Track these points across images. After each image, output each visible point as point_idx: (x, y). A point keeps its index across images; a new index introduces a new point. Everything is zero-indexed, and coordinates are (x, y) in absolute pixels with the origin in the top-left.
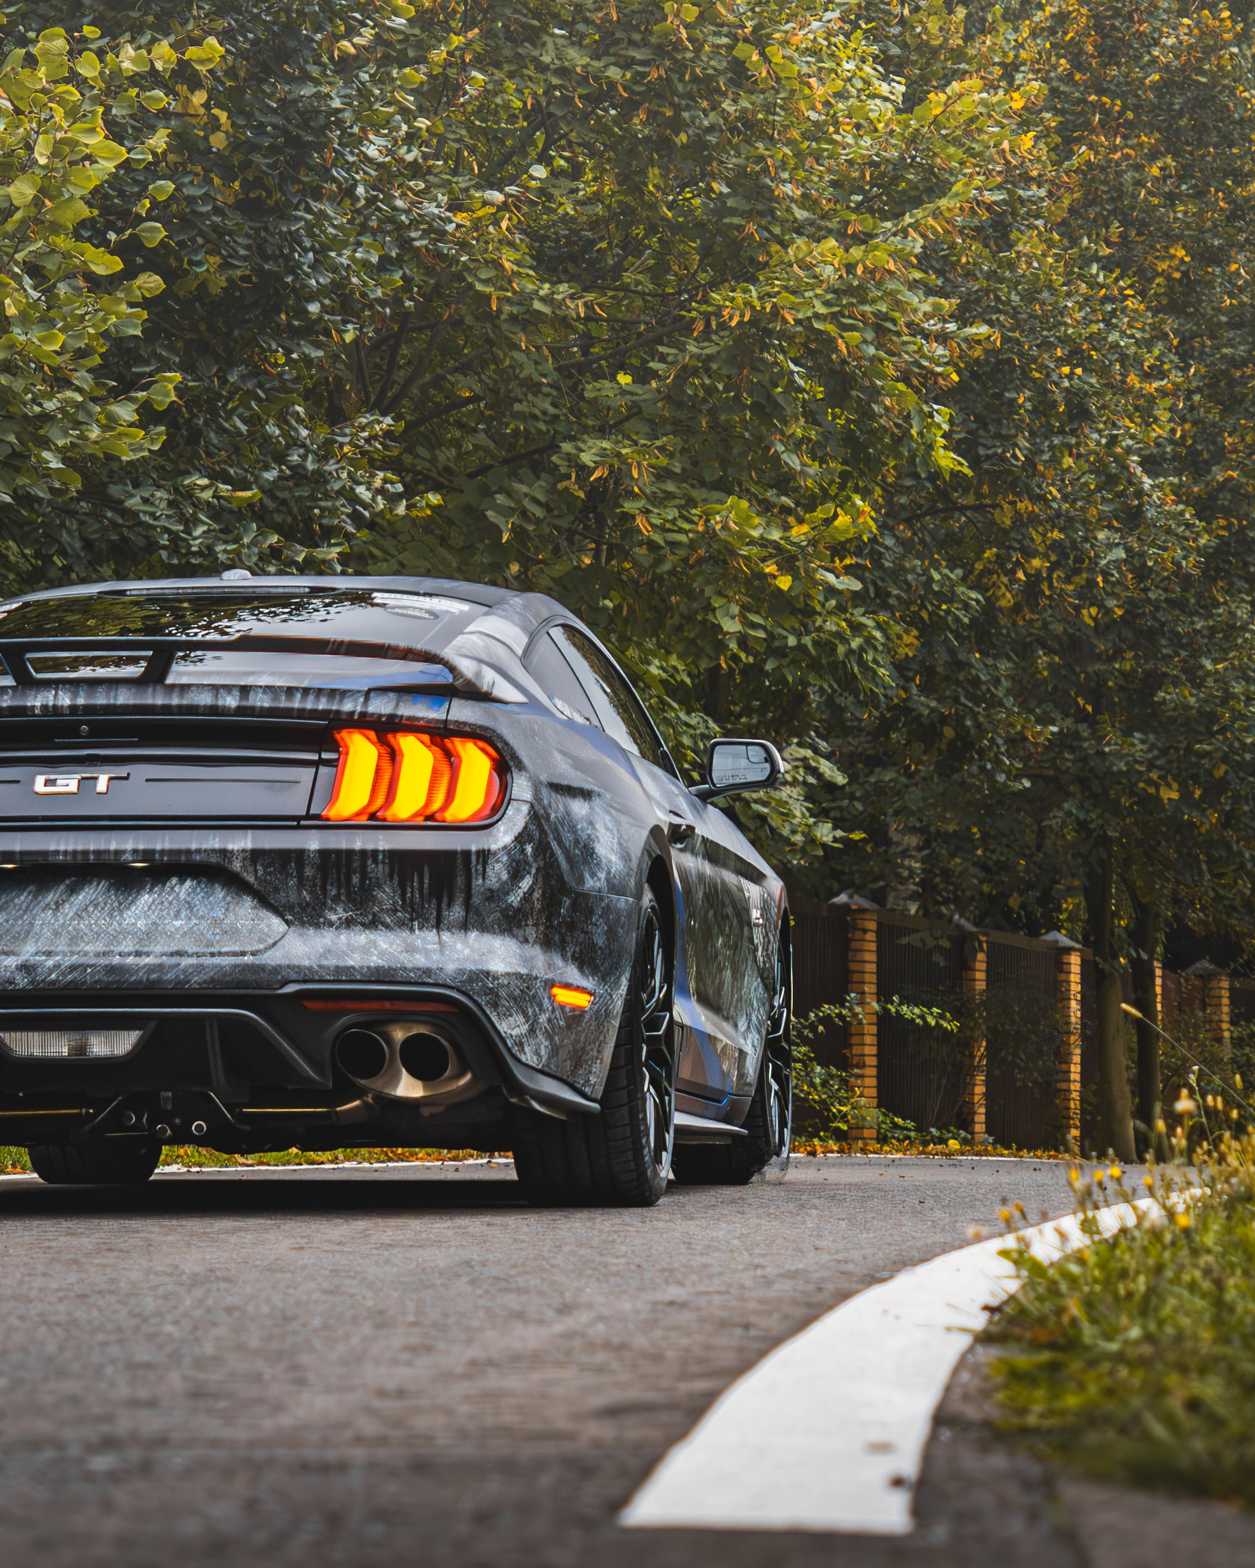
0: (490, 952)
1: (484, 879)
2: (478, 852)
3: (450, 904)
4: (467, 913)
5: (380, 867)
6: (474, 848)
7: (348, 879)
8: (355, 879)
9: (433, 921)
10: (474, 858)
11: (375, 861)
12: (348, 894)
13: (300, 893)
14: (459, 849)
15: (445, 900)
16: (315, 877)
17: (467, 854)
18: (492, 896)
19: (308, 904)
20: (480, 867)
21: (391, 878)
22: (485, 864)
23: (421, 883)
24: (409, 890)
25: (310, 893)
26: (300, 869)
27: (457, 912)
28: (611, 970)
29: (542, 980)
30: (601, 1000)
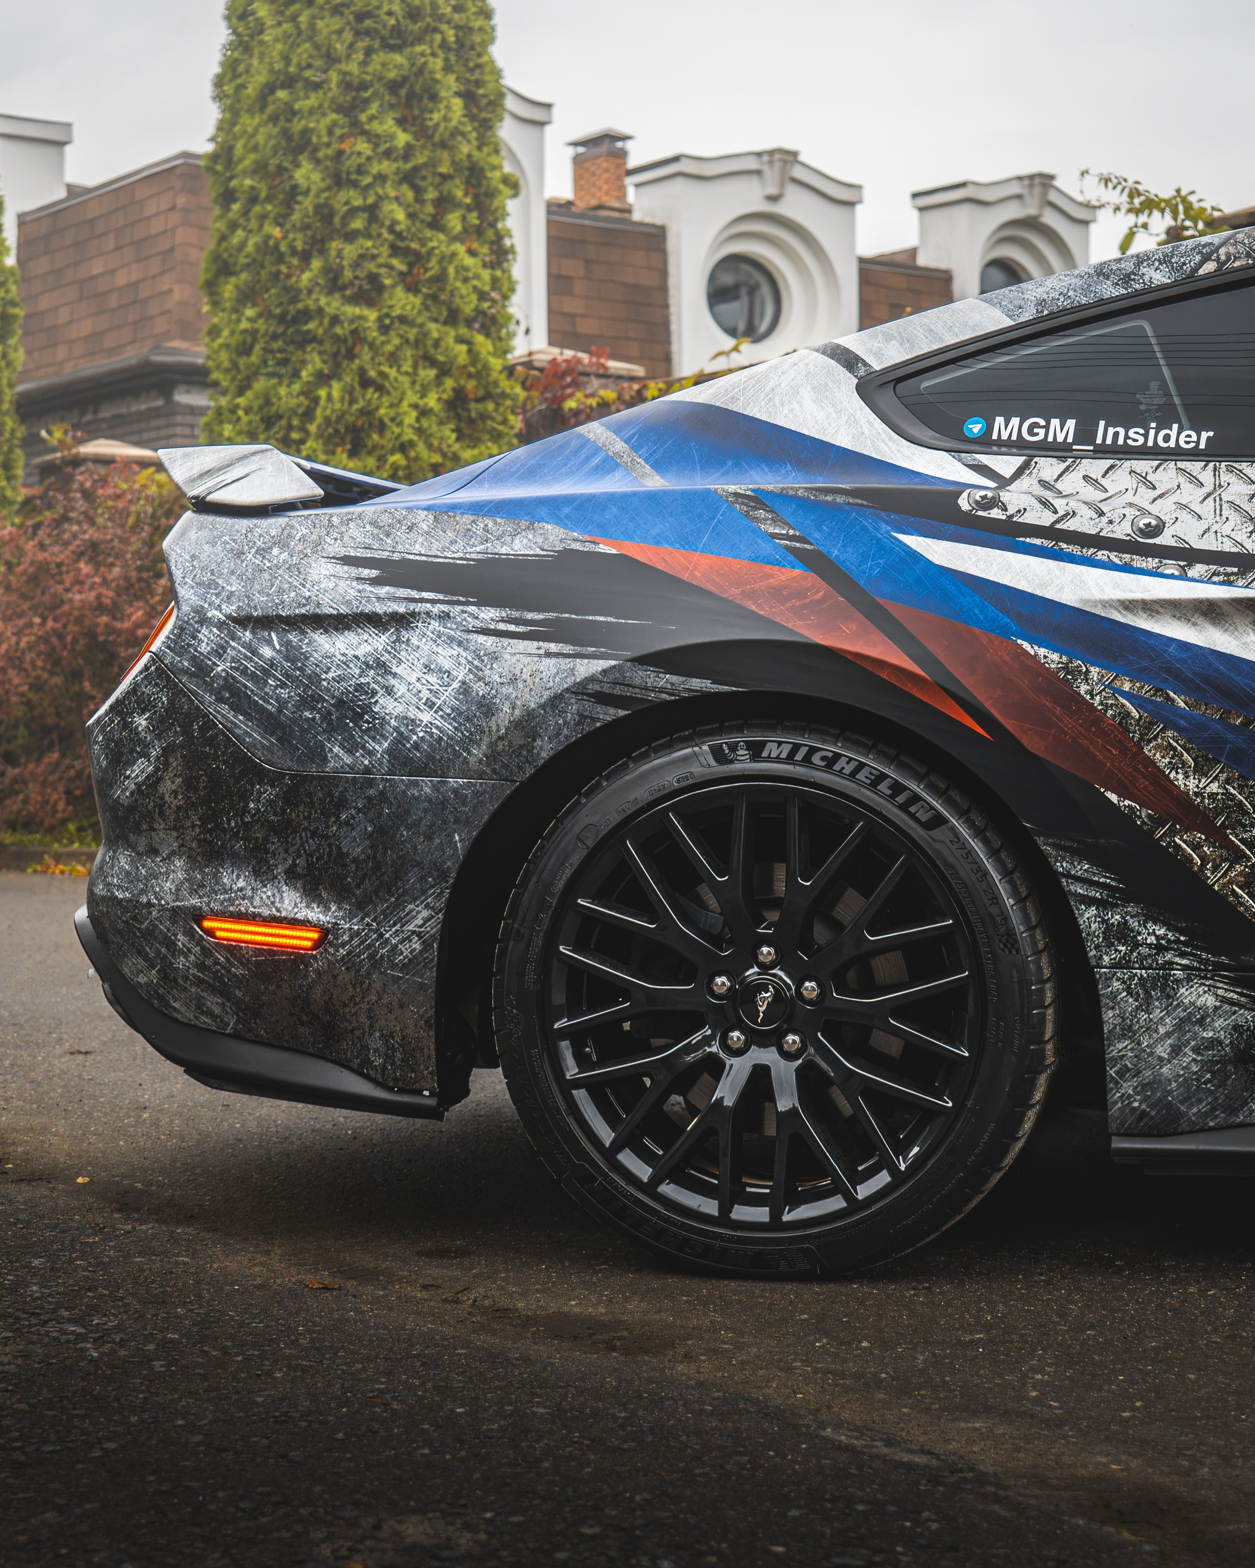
28: (376, 892)
29: (162, 908)
30: (355, 942)
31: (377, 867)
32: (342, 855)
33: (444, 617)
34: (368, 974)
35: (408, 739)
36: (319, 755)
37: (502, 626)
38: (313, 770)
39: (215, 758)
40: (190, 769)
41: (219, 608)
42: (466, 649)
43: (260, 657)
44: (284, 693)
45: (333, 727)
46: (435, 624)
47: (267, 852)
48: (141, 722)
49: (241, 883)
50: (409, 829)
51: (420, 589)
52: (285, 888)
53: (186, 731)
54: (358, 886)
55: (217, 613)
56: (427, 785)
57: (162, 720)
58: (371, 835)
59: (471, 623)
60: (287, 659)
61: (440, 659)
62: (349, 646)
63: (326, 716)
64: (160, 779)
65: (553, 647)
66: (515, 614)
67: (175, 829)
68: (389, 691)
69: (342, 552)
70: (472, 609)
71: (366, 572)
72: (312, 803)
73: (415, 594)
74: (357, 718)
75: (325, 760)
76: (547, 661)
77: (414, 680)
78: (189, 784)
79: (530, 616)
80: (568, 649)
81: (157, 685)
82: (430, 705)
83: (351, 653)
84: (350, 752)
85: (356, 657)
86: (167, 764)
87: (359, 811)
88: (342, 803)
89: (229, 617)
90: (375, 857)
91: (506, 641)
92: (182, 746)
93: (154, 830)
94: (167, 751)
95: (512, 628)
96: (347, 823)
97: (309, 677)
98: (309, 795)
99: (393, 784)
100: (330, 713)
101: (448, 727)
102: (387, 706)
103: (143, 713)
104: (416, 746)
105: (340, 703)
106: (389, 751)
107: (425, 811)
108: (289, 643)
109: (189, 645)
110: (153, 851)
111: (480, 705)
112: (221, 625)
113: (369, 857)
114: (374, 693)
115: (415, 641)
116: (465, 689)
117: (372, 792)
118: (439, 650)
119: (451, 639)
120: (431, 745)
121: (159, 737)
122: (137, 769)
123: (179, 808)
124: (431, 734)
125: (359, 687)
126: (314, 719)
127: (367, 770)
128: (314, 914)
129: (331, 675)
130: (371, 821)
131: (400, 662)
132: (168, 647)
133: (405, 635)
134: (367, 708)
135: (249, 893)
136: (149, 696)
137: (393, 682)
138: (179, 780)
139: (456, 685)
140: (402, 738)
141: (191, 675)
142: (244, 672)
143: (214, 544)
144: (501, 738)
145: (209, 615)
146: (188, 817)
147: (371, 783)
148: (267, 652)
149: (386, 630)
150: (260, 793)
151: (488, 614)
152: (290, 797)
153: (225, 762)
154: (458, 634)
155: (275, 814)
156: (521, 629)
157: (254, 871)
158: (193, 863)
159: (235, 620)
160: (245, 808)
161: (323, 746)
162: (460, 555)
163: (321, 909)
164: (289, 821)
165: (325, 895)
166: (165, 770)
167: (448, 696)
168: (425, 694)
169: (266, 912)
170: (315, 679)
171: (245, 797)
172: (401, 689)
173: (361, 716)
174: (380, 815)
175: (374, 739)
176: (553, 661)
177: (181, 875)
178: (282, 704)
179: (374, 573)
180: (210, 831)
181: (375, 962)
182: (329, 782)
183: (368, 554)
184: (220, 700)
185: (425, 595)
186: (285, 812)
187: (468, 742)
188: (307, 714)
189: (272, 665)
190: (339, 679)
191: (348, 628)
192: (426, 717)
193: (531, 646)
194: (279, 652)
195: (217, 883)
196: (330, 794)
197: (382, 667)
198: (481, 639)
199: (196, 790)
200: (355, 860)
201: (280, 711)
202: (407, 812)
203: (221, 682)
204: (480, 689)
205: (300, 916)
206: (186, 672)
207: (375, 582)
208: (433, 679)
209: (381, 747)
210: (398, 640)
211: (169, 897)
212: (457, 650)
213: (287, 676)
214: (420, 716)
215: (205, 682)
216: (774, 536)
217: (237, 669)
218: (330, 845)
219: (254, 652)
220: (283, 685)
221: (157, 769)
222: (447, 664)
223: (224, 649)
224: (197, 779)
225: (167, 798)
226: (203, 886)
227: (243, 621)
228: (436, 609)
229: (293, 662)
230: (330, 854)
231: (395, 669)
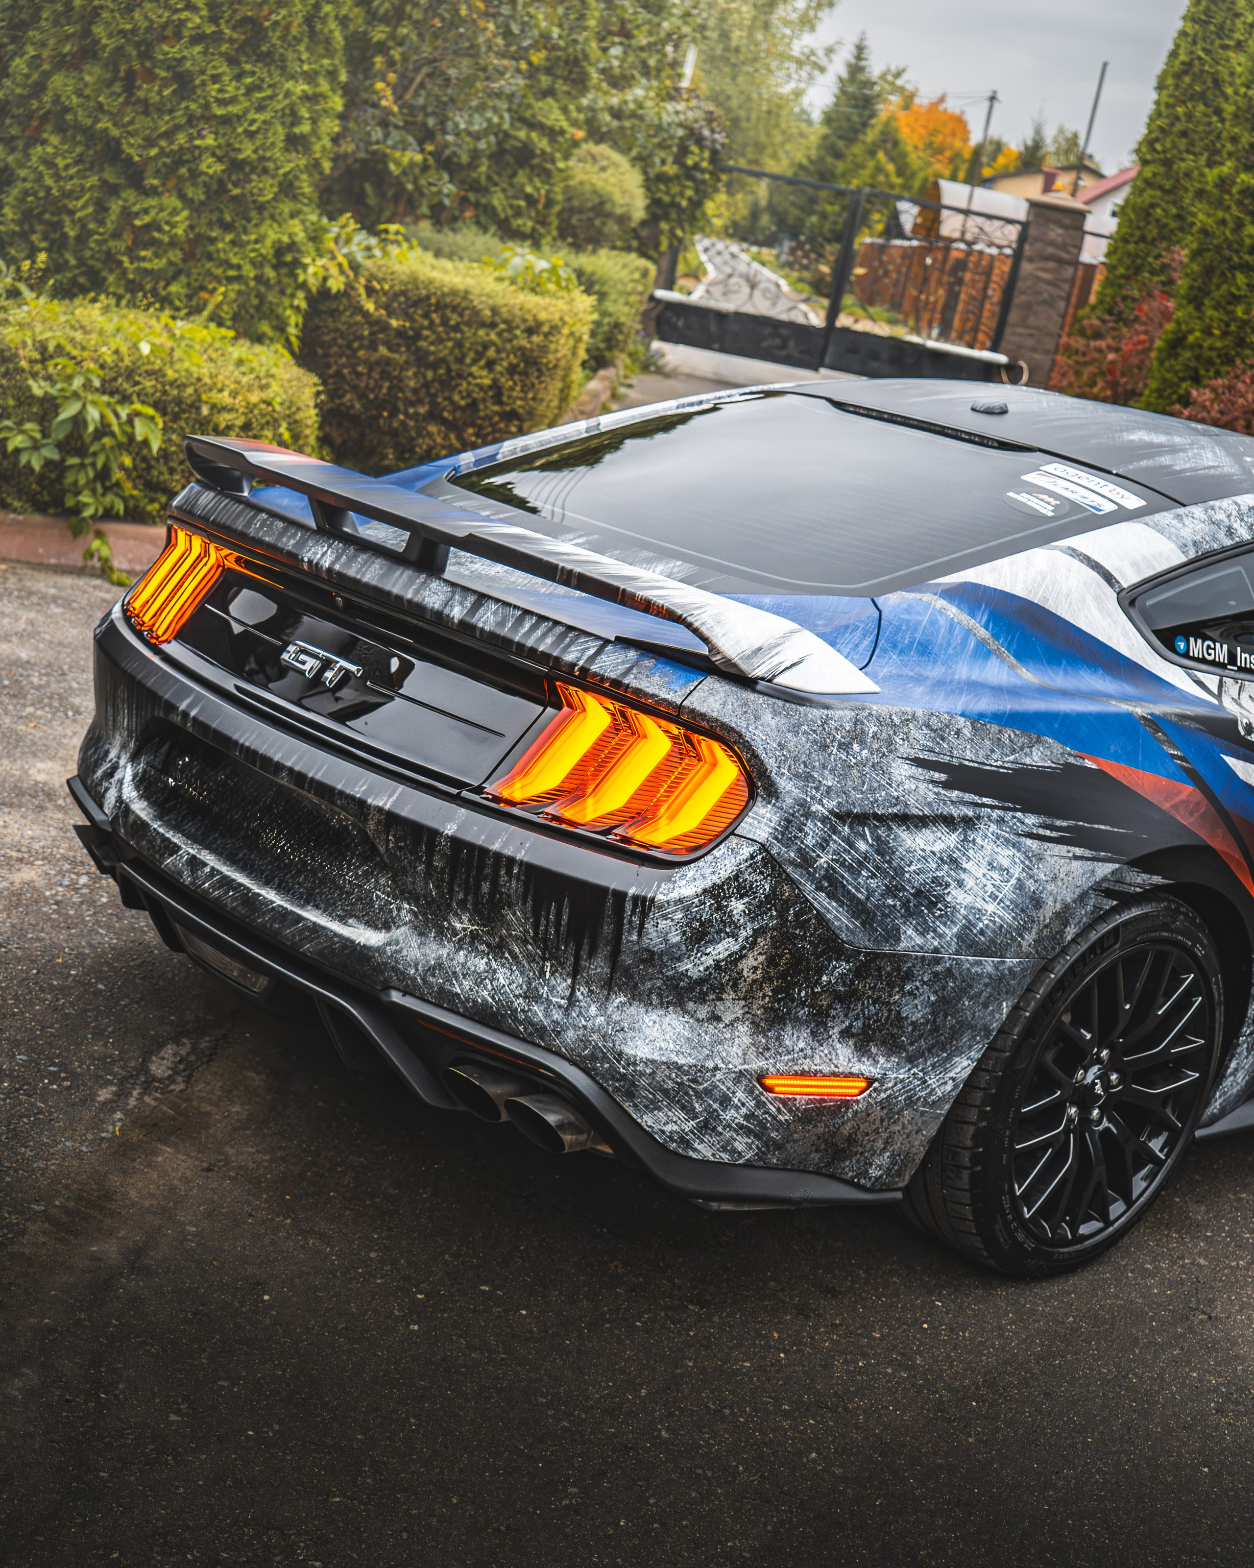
0: (633, 1029)
1: (640, 935)
2: (636, 898)
3: (591, 954)
4: (613, 971)
5: (514, 882)
6: (632, 891)
7: (478, 887)
8: (485, 887)
9: (569, 969)
10: (628, 906)
11: (509, 873)
12: (475, 904)
13: (427, 884)
14: (612, 886)
15: (586, 947)
16: (443, 869)
17: (621, 896)
18: (650, 957)
19: (434, 900)
20: (636, 919)
21: (525, 902)
22: (644, 915)
23: (559, 916)
24: (543, 921)
25: (437, 887)
26: (430, 853)
27: (599, 967)
28: (930, 1050)
29: (730, 1071)
30: (899, 1086)
31: (936, 1029)
32: (899, 1018)
33: (1001, 821)
34: (901, 1110)
35: (974, 926)
36: (894, 935)
37: (1041, 831)
38: (886, 949)
39: (803, 938)
40: (776, 948)
41: (820, 802)
42: (1019, 850)
43: (857, 850)
44: (873, 883)
45: (909, 913)
46: (993, 827)
47: (828, 1016)
48: (738, 906)
49: (801, 1045)
50: (971, 999)
51: (981, 795)
52: (838, 1046)
53: (782, 914)
54: (912, 1044)
55: (820, 807)
56: (989, 964)
57: (760, 905)
58: (933, 1004)
59: (1021, 828)
60: (878, 852)
61: (1000, 858)
62: (927, 842)
63: (905, 904)
64: (742, 957)
65: (1078, 851)
66: (1049, 821)
67: (745, 999)
68: (960, 884)
69: (913, 753)
70: (1019, 814)
71: (937, 775)
72: (880, 976)
73: (977, 799)
74: (932, 905)
75: (898, 940)
76: (1076, 864)
77: (980, 875)
78: (772, 961)
79: (1058, 823)
80: (1087, 853)
81: (762, 873)
82: (994, 897)
83: (928, 848)
84: (922, 934)
85: (933, 853)
86: (754, 943)
87: (924, 983)
88: (909, 976)
89: (831, 812)
90: (934, 1021)
91: (1047, 845)
92: (774, 929)
93: (721, 999)
94: (757, 933)
95: (1048, 833)
96: (911, 993)
97: (895, 870)
98: (879, 969)
99: (959, 963)
100: (909, 901)
101: (1008, 917)
102: (957, 897)
103: (742, 897)
104: (982, 932)
105: (919, 893)
106: (959, 936)
107: (986, 985)
108: (878, 839)
109: (796, 837)
110: (715, 1018)
111: (1032, 899)
112: (824, 820)
113: (928, 1021)
114: (948, 885)
115: (979, 841)
116: (1020, 886)
117: (939, 968)
118: (999, 850)
119: (1007, 840)
120: (994, 931)
121: (752, 920)
122: (720, 947)
123: (754, 981)
124: (994, 922)
125: (935, 880)
126: (894, 906)
127: (936, 950)
128: (866, 1068)
129: (913, 868)
130: (935, 993)
131: (969, 858)
132: (776, 838)
133: (971, 836)
134: (940, 898)
135: (809, 1052)
136: (752, 883)
137: (963, 876)
138: (761, 958)
139: (1013, 881)
140: (969, 926)
141: (796, 866)
142: (843, 864)
143: (796, 734)
144: (1046, 926)
145: (813, 809)
146: (761, 989)
147: (938, 961)
148: (862, 846)
149: (955, 830)
150: (835, 968)
151: (1031, 820)
152: (860, 972)
153: (810, 943)
154: (1012, 837)
155: (844, 985)
156: (1054, 834)
157: (812, 1032)
158: (757, 1028)
159: (837, 815)
160: (818, 982)
161: (898, 930)
162: (999, 763)
163: (871, 1061)
164: (856, 991)
165: (874, 1050)
166: (751, 948)
167: (1007, 890)
168: (990, 888)
169: (826, 1069)
170: (899, 872)
171: (820, 972)
172: (970, 882)
173: (935, 904)
174: (944, 988)
175: (945, 924)
176: (1079, 863)
177: (747, 1040)
178: (870, 892)
179: (943, 777)
180: (779, 1001)
181: (910, 1102)
182: (898, 959)
183: (932, 757)
184: (819, 888)
185: (985, 800)
186: (852, 982)
187: (1022, 930)
188: (890, 901)
189: (865, 858)
190: (918, 872)
191: (925, 825)
192: (991, 907)
193: (1062, 849)
194: (871, 846)
195: (780, 1045)
196: (899, 969)
197: (954, 863)
198: (1029, 842)
199: (776, 965)
200: (913, 1023)
201: (868, 899)
202: (971, 986)
203: (822, 872)
204: (1031, 885)
205: (855, 1070)
206: (792, 862)
207: (946, 785)
208: (995, 875)
209: (950, 932)
210: (965, 839)
211: (737, 1061)
212: (1011, 851)
213: (878, 868)
214: (986, 906)
215: (809, 873)
216: (1173, 756)
217: (837, 861)
218: (890, 1011)
219: (852, 845)
220: (874, 876)
221: (743, 948)
222: (1006, 863)
223: (826, 841)
224: (780, 957)
225: (745, 973)
226: (768, 1049)
227: (843, 817)
228: (996, 814)
229: (883, 856)
230: (888, 1018)
231: (964, 865)
